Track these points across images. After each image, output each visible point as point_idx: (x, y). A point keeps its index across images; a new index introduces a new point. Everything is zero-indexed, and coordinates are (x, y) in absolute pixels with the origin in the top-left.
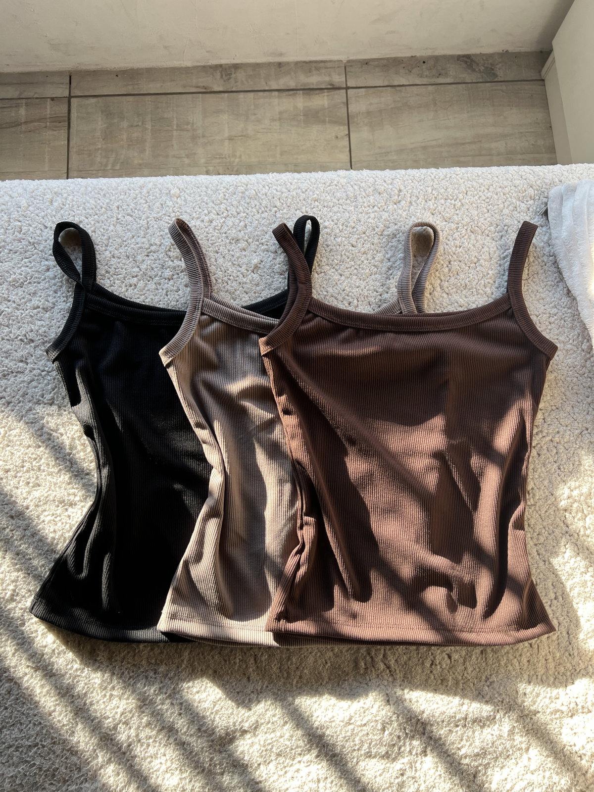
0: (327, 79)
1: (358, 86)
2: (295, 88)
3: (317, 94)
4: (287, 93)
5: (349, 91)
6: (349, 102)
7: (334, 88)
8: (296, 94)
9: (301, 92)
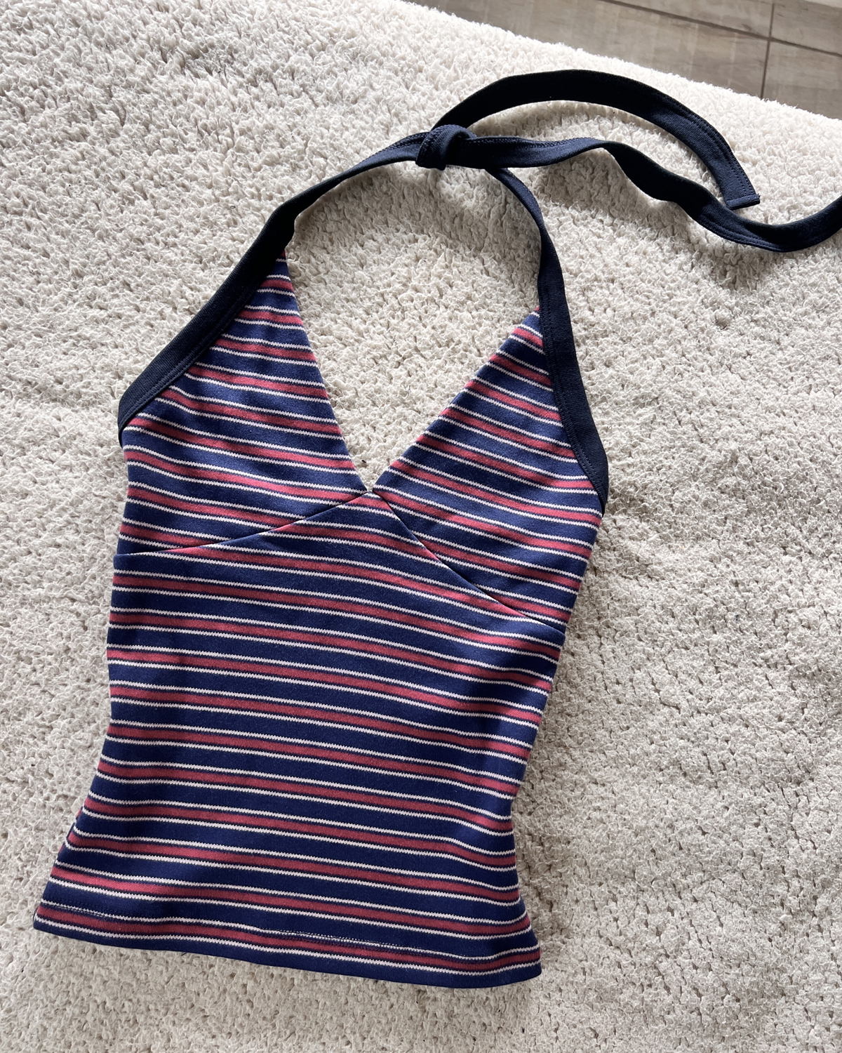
0: (743, 15)
1: (788, 40)
2: (688, 16)
3: (721, 35)
4: (675, 21)
5: (774, 45)
6: (769, 63)
7: (751, 34)
8: (689, 26)
9: (697, 26)
